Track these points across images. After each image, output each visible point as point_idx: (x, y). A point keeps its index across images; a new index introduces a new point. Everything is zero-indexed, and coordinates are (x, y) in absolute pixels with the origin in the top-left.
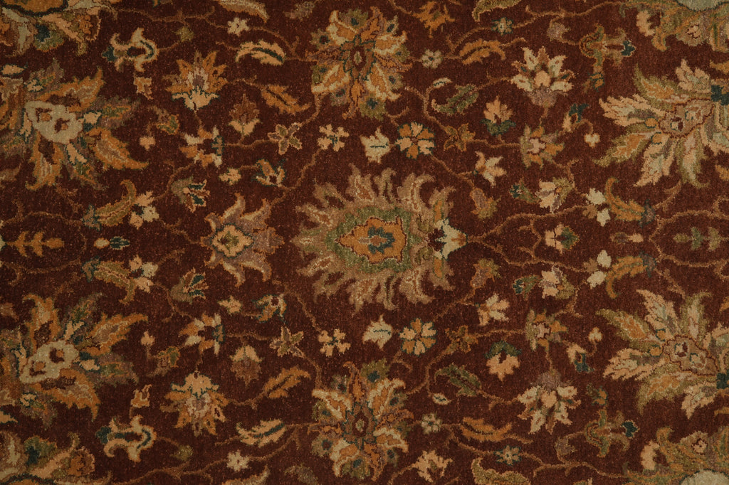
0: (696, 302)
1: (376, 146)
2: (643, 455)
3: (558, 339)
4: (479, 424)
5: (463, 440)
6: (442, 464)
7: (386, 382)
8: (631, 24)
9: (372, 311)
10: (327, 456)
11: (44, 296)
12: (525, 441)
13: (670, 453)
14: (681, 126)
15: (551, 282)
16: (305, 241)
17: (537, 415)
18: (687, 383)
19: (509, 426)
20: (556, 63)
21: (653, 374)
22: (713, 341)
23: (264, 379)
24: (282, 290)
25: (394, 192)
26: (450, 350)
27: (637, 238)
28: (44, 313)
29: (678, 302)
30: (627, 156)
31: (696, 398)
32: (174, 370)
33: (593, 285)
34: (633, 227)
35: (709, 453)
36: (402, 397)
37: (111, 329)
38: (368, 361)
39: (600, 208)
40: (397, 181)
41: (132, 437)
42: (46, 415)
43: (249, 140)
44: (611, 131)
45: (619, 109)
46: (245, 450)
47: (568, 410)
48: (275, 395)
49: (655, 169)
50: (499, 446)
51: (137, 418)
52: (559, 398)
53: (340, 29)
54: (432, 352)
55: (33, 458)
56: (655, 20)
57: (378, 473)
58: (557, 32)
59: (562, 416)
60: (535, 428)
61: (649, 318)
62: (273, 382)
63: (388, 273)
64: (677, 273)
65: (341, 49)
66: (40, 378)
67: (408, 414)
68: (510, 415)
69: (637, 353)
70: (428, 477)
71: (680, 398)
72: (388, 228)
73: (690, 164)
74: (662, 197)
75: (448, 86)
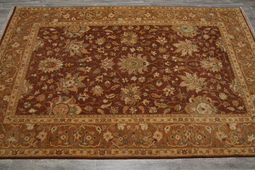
0: (195, 74)
1: (132, 50)
2: (189, 100)
3: (170, 80)
4: (155, 94)
5: (152, 97)
6: (148, 102)
7: (136, 87)
8: (176, 34)
9: (133, 75)
10: (124, 100)
11: (69, 73)
12: (165, 98)
13: (195, 100)
14: (187, 48)
15: (167, 70)
16: (119, 64)
17: (167, 93)
18: (196, 87)
19: (161, 95)
20: (164, 39)
21: (189, 85)
22: (200, 80)
23: (111, 86)
24: (115, 72)
25: (136, 56)
26: (148, 82)
28: (69, 75)
29: (192, 74)
30: (179, 52)
31: (198, 90)
32: (93, 85)
33: (175, 71)
35: (202, 99)
36: (139, 90)
37: (82, 78)
38: (132, 83)
39: (175, 59)
40: (137, 55)
41: (84, 97)
42: (67, 93)
43: (109, 49)
44: (175, 48)
45: (176, 45)
46: (107, 99)
48: (113, 89)
49: (184, 54)
50: (160, 99)
51: (85, 93)
52: (171, 90)
53: (126, 34)
54: (144, 82)
55: (64, 100)
56: (180, 33)
57: (135, 103)
58: (164, 34)
59: (172, 93)
60: (167, 95)
61: (187, 76)
62: (113, 87)
63: (136, 69)
64: (191, 70)
65: (126, 37)
66: (67, 86)
67: (140, 93)
68: (161, 93)
69: (185, 82)
70: (145, 104)
71: (195, 90)
72: (135, 62)
73: (190, 53)
74: (186, 58)
75: (145, 41)
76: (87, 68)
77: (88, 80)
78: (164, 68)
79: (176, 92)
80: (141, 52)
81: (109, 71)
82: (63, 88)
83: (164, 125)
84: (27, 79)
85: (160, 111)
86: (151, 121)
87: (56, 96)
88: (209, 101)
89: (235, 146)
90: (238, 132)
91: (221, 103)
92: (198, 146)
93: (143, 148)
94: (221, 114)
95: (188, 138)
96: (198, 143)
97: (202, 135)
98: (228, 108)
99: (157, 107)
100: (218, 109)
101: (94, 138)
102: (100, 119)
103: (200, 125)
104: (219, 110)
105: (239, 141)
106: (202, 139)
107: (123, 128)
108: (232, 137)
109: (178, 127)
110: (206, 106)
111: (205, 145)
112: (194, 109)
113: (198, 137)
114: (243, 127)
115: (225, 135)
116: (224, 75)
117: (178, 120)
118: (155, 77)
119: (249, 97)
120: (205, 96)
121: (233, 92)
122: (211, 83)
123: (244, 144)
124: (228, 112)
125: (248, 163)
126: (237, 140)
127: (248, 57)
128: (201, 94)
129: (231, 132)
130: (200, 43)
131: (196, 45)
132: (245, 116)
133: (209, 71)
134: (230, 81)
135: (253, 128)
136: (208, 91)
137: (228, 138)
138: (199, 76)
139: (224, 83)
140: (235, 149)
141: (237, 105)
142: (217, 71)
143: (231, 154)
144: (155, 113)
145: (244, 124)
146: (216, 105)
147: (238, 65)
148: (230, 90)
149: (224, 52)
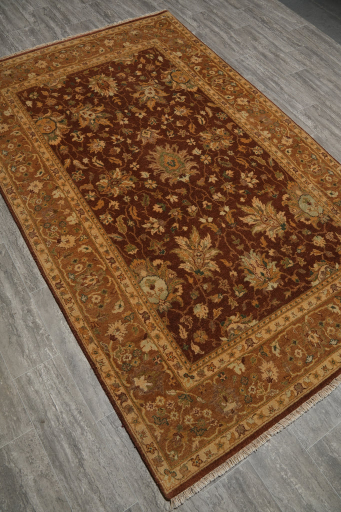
0: (217, 252)
1: (196, 152)
2: (157, 260)
3: (176, 219)
4: (135, 211)
5: (128, 209)
6: (116, 208)
7: (132, 183)
8: (282, 194)
9: (150, 171)
10: (100, 179)
11: (105, 107)
12: (138, 225)
13: (163, 268)
14: (266, 221)
15: (192, 209)
16: (158, 148)
17: (149, 225)
18: (189, 261)
19: (140, 219)
20: (255, 181)
21: (185, 250)
22: (209, 263)
23: (113, 156)
24: (141, 149)
25: (188, 161)
26: (152, 194)
27: (224, 225)
28: (100, 109)
29: (213, 246)
30: (245, 211)
31: (187, 267)
32: (103, 138)
33: (200, 220)
34: (226, 223)
35: (171, 279)
36: (130, 189)
37: (105, 122)
38: (135, 176)
39: (225, 211)
40: (191, 160)
41: (78, 137)
42: (74, 119)
43: (176, 126)
44: (249, 203)
45: (256, 202)
46: (90, 161)
47: (156, 233)
48: (110, 160)
49: (248, 220)
50: (132, 219)
51: (85, 136)
52: (158, 228)
53: (221, 131)
54: (148, 189)
55: (61, 122)
56: (288, 199)
57: (103, 193)
58: (264, 177)
59: (153, 232)
60: (144, 226)
61: (202, 241)
62: (114, 158)
63: (164, 169)
64: (222, 242)
65: (216, 134)
66: (83, 115)
67: (126, 192)
68: (144, 218)
69: (188, 242)
70: (110, 206)
71: (183, 262)
72: (177, 164)
73: (257, 229)
74: (242, 226)
75: (227, 160)
76: (126, 119)
77: (107, 129)
78: (194, 205)
79: (159, 237)
80: (200, 163)
81: (138, 143)
82: (78, 113)
83: (90, 243)
84: (68, 77)
85: (109, 229)
86: (87, 225)
87: (62, 112)
88: (176, 290)
89: (111, 360)
90: (141, 358)
91: (185, 312)
92: (79, 301)
93: (39, 231)
94: (162, 318)
95: (85, 283)
96: (84, 299)
97: (102, 301)
98: (181, 327)
99: (115, 222)
100: (169, 311)
101: (26, 174)
102: (56, 167)
103: (119, 292)
104: (166, 313)
105: (124, 363)
106: (96, 304)
107: (56, 197)
108: (125, 350)
109: (96, 262)
110: (161, 290)
111: (88, 311)
112: (143, 273)
113: (95, 296)
114: (157, 362)
115: (122, 336)
116: (252, 298)
117: (109, 257)
118: (167, 198)
119: (230, 357)
120: (182, 281)
121: (223, 325)
122: (216, 283)
123: (122, 373)
124: (173, 328)
125: (91, 390)
126: (124, 360)
127: (331, 331)
128: (182, 274)
129: (133, 345)
130: (294, 237)
131: (283, 231)
132: (183, 360)
133: (240, 272)
134: (244, 314)
135: (164, 381)
136: (195, 283)
137: (120, 344)
138: (216, 259)
139: (233, 304)
140: (106, 361)
141: (197, 340)
142: (251, 285)
143: (93, 357)
144: (102, 223)
145: (163, 363)
146: (175, 304)
147: (296, 317)
148: (225, 319)
149: (309, 282)
